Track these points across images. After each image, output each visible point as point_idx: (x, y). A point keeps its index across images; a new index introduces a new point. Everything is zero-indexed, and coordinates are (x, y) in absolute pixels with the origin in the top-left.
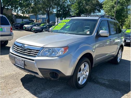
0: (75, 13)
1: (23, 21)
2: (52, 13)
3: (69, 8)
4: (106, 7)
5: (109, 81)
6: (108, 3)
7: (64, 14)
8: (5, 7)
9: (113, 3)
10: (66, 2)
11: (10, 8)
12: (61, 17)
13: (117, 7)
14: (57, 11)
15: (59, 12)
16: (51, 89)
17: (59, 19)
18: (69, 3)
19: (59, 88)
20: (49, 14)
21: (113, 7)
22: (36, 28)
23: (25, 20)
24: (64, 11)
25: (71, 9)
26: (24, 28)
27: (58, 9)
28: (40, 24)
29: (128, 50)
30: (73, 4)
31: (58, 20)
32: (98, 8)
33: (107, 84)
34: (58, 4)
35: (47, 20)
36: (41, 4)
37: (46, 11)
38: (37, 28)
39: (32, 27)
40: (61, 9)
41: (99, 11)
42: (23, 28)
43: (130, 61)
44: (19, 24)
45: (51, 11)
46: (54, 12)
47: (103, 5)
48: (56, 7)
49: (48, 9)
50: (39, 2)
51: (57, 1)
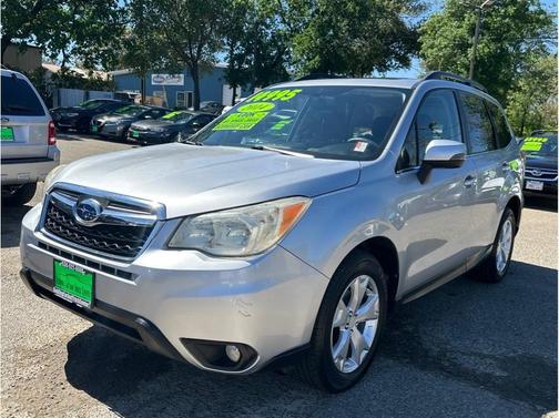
0: (306, 67)
1: (87, 96)
2: (208, 67)
3: (279, 48)
4: (432, 47)
5: (504, 363)
6: (440, 27)
7: (262, 70)
8: (13, 40)
9: (463, 31)
10: (268, 21)
11: (33, 44)
12: (249, 85)
13: (482, 47)
14: (233, 59)
15: (240, 64)
16: (263, 409)
17: (239, 90)
18: (282, 27)
19: (298, 403)
20: (195, 69)
21: (463, 46)
22: (145, 127)
23: (95, 95)
24: (259, 58)
25: (288, 53)
26: (95, 129)
27: (235, 52)
28: (163, 112)
29: (540, 222)
30: (297, 31)
31: (235, 95)
32: (400, 48)
33: (500, 377)
34: (235, 33)
35: (186, 97)
36: (165, 29)
37: (185, 58)
38: (148, 130)
39: (127, 125)
40: (248, 52)
41: (405, 63)
42: (90, 127)
43: (556, 271)
44: (71, 110)
45: (205, 58)
46: (217, 65)
47: (419, 35)
48: (225, 41)
49: (195, 51)
50: (156, 19)
51: (229, 17)
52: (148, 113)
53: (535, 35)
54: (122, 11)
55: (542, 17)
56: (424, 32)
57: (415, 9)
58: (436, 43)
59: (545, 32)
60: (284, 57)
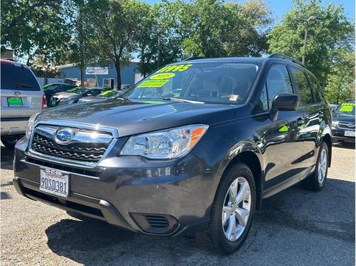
1: (46, 82)
2: (126, 62)
3: (174, 49)
4: (276, 47)
6: (281, 34)
9: (297, 36)
10: (167, 32)
13: (308, 46)
14: (143, 56)
15: (148, 60)
18: (176, 35)
20: (118, 64)
21: (297, 46)
23: (52, 81)
24: (161, 56)
25: (180, 52)
26: (54, 103)
27: (145, 52)
32: (254, 48)
33: (341, 233)
34: (144, 39)
35: (110, 82)
37: (111, 56)
39: (76, 100)
40: (154, 51)
45: (124, 56)
46: (133, 61)
47: (267, 39)
48: (138, 45)
49: (118, 52)
50: (92, 31)
51: (141, 29)
52: (90, 92)
53: (343, 38)
54: (69, 25)
55: (347, 26)
56: (270, 37)
57: (264, 22)
58: (279, 44)
59: (350, 36)
60: (178, 55)
